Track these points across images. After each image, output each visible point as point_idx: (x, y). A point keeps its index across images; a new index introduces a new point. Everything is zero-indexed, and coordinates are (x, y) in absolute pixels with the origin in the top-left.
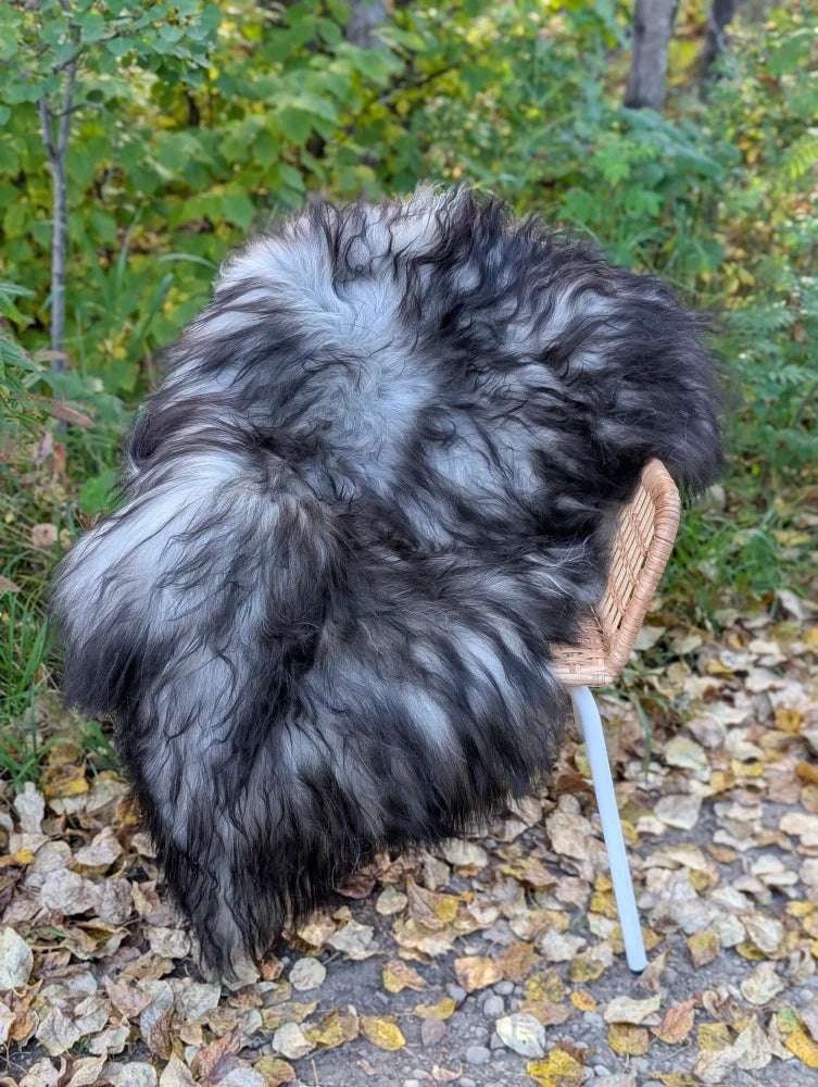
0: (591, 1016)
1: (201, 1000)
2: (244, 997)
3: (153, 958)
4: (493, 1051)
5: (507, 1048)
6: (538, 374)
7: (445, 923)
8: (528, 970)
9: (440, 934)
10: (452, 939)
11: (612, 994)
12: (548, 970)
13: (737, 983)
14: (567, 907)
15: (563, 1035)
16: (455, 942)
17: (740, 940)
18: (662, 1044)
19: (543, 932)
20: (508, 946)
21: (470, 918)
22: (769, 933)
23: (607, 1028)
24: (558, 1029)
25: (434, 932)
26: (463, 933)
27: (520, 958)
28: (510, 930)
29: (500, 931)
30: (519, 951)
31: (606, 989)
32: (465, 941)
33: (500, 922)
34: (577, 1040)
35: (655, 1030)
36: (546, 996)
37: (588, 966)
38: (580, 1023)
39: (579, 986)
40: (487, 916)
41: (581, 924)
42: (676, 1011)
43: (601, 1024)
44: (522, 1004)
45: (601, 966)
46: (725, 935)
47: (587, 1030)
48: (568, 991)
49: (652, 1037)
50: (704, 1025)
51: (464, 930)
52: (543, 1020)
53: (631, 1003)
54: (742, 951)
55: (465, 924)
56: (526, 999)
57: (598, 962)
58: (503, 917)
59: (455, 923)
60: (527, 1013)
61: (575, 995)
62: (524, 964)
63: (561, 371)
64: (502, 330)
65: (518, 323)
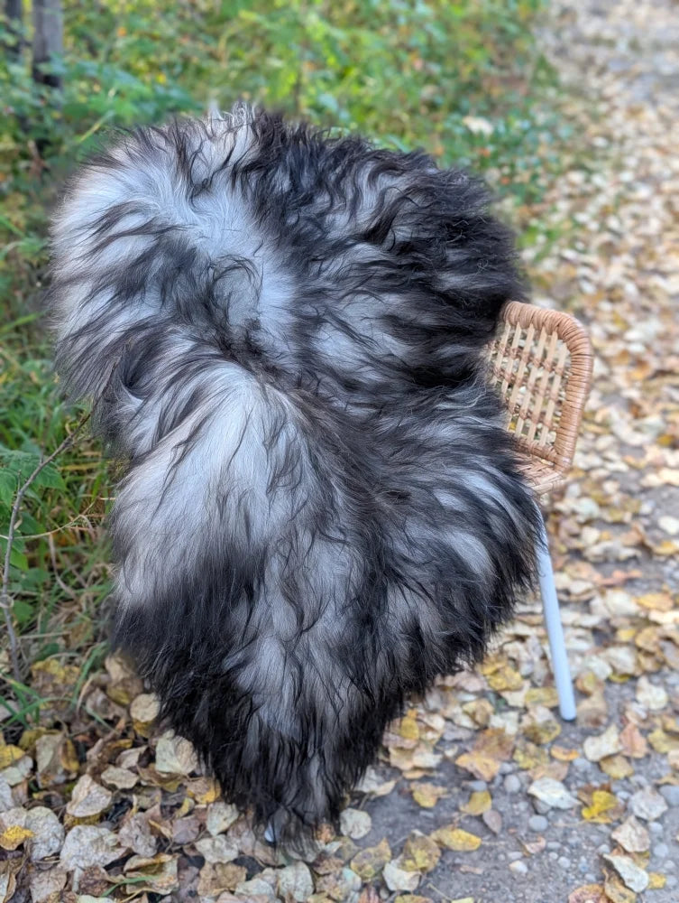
0: (580, 763)
1: (296, 881)
2: (325, 862)
3: (214, 867)
4: (545, 815)
5: (553, 809)
6: (366, 251)
7: (416, 740)
8: (511, 748)
9: (417, 751)
10: (431, 750)
11: (574, 741)
12: (519, 743)
13: (635, 700)
14: (481, 694)
15: (576, 783)
16: (436, 751)
17: (609, 671)
18: (638, 760)
19: (488, 718)
20: (472, 739)
21: (429, 728)
22: (624, 658)
23: (596, 766)
24: (569, 780)
25: (412, 750)
26: (434, 743)
27: (495, 742)
28: (460, 727)
29: (453, 730)
30: (492, 737)
31: (566, 740)
32: (440, 748)
33: (449, 724)
34: (588, 782)
35: (626, 753)
36: (538, 761)
37: (547, 727)
38: (577, 771)
39: (549, 745)
40: (438, 722)
41: (501, 702)
42: (625, 734)
43: (589, 765)
44: (530, 773)
45: (555, 723)
46: (597, 671)
47: (585, 773)
48: (546, 751)
49: (628, 759)
50: (651, 736)
51: (433, 740)
52: (557, 777)
53: (596, 740)
54: (615, 678)
55: (430, 735)
56: (526, 769)
57: (549, 721)
58: (448, 720)
59: (423, 737)
60: (542, 777)
61: (554, 753)
62: (504, 745)
63: (387, 245)
64: (323, 221)
65: (335, 213)
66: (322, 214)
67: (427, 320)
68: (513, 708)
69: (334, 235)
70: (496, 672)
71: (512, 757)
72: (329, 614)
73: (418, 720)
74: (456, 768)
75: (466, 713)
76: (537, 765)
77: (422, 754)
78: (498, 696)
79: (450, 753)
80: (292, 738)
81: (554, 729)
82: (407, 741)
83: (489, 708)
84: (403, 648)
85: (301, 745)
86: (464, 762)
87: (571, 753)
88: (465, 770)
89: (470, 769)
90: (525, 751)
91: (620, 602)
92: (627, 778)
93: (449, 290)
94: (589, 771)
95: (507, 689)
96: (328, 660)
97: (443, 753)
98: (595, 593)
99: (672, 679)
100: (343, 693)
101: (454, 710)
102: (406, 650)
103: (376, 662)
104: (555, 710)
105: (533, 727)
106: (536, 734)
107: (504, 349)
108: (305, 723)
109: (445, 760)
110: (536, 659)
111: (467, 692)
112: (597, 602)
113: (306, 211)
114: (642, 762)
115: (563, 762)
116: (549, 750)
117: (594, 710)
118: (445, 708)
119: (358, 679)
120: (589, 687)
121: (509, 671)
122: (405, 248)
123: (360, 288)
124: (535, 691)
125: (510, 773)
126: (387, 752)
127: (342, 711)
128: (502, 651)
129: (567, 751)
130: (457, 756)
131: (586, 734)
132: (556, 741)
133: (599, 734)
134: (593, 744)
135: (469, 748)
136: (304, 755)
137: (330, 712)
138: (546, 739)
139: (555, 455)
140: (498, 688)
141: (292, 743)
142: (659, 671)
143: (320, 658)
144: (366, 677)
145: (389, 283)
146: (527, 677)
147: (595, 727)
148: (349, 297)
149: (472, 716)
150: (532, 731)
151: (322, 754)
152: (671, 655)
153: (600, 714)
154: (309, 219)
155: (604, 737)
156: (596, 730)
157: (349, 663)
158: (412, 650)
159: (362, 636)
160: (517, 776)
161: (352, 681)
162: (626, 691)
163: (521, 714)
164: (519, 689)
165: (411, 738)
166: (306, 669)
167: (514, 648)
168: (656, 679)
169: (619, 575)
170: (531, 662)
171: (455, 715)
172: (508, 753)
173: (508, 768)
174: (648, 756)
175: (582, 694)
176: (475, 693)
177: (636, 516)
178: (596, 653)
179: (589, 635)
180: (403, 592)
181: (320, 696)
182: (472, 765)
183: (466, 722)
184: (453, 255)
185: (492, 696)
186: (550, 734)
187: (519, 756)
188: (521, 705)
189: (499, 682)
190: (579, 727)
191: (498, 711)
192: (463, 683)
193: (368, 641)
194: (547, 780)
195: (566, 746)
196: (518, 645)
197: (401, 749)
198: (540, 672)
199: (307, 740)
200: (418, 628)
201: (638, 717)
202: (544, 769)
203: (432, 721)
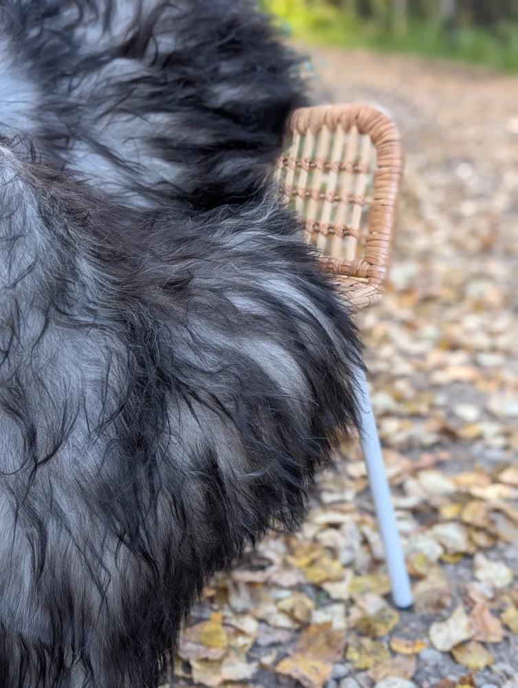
0: (427, 654)
6: (124, 68)
7: (223, 648)
8: (341, 646)
9: (227, 661)
10: (243, 657)
11: (415, 630)
12: (351, 639)
13: (474, 579)
14: (298, 588)
15: (428, 680)
16: (250, 659)
17: (439, 551)
18: (495, 645)
19: (308, 613)
20: (292, 641)
21: (239, 632)
22: (455, 536)
23: (447, 657)
24: (419, 677)
25: (220, 662)
26: (247, 649)
27: (321, 640)
28: (277, 628)
29: (268, 633)
30: (317, 634)
31: (406, 630)
32: (255, 655)
33: (263, 626)
34: (442, 677)
35: (481, 638)
36: (378, 658)
37: (381, 617)
38: (426, 665)
39: (387, 638)
40: (249, 625)
41: (322, 595)
42: (474, 617)
43: (439, 657)
44: (370, 673)
45: (390, 611)
46: (427, 551)
47: (436, 667)
48: (386, 646)
49: (484, 644)
50: (504, 616)
51: (245, 645)
52: (405, 675)
53: (443, 626)
54: (447, 558)
55: (241, 641)
56: (365, 669)
57: (383, 610)
58: (261, 621)
59: (233, 643)
60: (385, 677)
61: (395, 646)
62: (334, 642)
63: (148, 60)
64: (72, 35)
65: (85, 25)
66: (71, 27)
67: (202, 138)
68: (338, 601)
69: (85, 51)
70: (312, 563)
71: (344, 656)
72: (78, 436)
73: (225, 625)
74: (277, 677)
75: (283, 611)
76: (377, 663)
77: (233, 664)
78: (318, 588)
79: (267, 660)
80: (40, 640)
81: (391, 617)
82: (213, 651)
83: (309, 603)
84: (195, 492)
85: (53, 650)
86: (286, 667)
87: (415, 644)
88: (289, 677)
89: (296, 675)
90: (360, 648)
91: (435, 483)
92: (488, 668)
93: (225, 104)
94: (441, 663)
95: (327, 580)
96: (82, 508)
97: (258, 660)
98: (405, 477)
99: (510, 554)
100: (109, 560)
101: (267, 609)
102: (200, 495)
103: (155, 507)
104: (388, 597)
105: (365, 619)
106: (369, 627)
107: (294, 163)
108: (56, 615)
109: (262, 668)
110: (356, 543)
111: (280, 587)
112: (411, 484)
113: (50, 25)
114: (501, 647)
115: (407, 656)
116: (389, 643)
117: (434, 590)
118: (257, 608)
119: (131, 536)
120: (421, 569)
121: (326, 561)
122: (170, 61)
123: (119, 106)
124: (360, 580)
125: (345, 676)
126: (187, 666)
127: (110, 589)
128: (315, 540)
129: (410, 642)
130: (276, 663)
131: (428, 622)
132: (394, 632)
133: (443, 620)
134: (439, 630)
135: (290, 651)
136: (61, 665)
137: (95, 597)
138: (382, 630)
139: (368, 267)
140: (316, 580)
141: (41, 647)
142: (494, 545)
143: (72, 510)
144: (142, 532)
145: (154, 102)
146: (349, 565)
147: (438, 610)
148: (108, 117)
149: (290, 614)
150: (364, 624)
151: (87, 663)
152: (503, 528)
153: (442, 594)
154: (54, 33)
155: (451, 622)
156: (438, 615)
157: (113, 511)
158: (208, 497)
159: (132, 468)
160: (355, 678)
161: (121, 539)
162: (462, 571)
163: (347, 607)
164: (340, 579)
165: (216, 647)
166: (52, 528)
167: (329, 537)
168: (493, 555)
169: (427, 459)
170: (350, 548)
171: (269, 614)
172: (339, 652)
173: (342, 670)
174: (506, 639)
175: (415, 578)
176: (291, 588)
177: (432, 406)
178: (422, 532)
179: (409, 515)
180: (190, 406)
181: (78, 571)
182: (296, 671)
183: (283, 621)
184: (226, 68)
185: (310, 590)
186: (386, 624)
187: (353, 655)
188: (345, 596)
189: (316, 574)
190: (418, 614)
191: (320, 605)
192: (276, 578)
193: (142, 474)
194: (392, 679)
195: (408, 637)
196: (332, 533)
197: (205, 661)
198: (362, 558)
199: (62, 640)
200: (215, 466)
201: (483, 596)
202: (386, 666)
203: (242, 624)
